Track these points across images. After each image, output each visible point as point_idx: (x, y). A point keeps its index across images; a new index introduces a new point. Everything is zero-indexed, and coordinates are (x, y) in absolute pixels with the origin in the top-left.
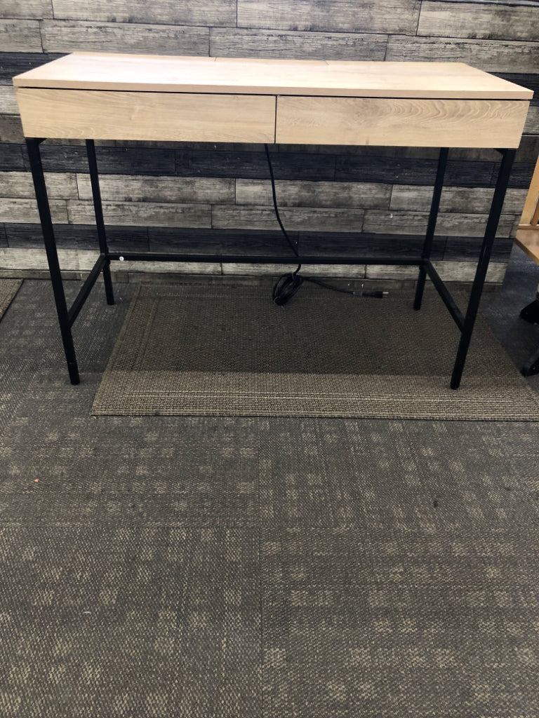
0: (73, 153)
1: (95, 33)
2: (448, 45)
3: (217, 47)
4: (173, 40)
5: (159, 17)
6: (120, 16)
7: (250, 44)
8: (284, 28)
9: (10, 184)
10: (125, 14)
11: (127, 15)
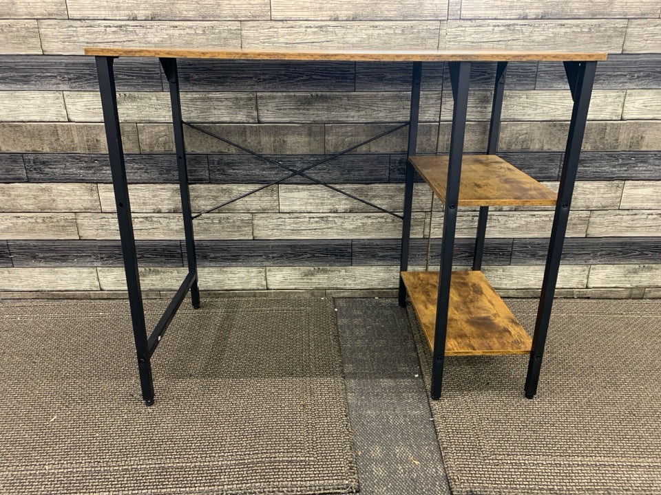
0: (93, 162)
1: (114, 32)
2: (497, 28)
3: (250, 41)
4: (202, 37)
5: (185, 13)
6: (141, 14)
7: (286, 37)
8: (323, 19)
9: (12, 197)
10: (147, 12)
11: (149, 12)
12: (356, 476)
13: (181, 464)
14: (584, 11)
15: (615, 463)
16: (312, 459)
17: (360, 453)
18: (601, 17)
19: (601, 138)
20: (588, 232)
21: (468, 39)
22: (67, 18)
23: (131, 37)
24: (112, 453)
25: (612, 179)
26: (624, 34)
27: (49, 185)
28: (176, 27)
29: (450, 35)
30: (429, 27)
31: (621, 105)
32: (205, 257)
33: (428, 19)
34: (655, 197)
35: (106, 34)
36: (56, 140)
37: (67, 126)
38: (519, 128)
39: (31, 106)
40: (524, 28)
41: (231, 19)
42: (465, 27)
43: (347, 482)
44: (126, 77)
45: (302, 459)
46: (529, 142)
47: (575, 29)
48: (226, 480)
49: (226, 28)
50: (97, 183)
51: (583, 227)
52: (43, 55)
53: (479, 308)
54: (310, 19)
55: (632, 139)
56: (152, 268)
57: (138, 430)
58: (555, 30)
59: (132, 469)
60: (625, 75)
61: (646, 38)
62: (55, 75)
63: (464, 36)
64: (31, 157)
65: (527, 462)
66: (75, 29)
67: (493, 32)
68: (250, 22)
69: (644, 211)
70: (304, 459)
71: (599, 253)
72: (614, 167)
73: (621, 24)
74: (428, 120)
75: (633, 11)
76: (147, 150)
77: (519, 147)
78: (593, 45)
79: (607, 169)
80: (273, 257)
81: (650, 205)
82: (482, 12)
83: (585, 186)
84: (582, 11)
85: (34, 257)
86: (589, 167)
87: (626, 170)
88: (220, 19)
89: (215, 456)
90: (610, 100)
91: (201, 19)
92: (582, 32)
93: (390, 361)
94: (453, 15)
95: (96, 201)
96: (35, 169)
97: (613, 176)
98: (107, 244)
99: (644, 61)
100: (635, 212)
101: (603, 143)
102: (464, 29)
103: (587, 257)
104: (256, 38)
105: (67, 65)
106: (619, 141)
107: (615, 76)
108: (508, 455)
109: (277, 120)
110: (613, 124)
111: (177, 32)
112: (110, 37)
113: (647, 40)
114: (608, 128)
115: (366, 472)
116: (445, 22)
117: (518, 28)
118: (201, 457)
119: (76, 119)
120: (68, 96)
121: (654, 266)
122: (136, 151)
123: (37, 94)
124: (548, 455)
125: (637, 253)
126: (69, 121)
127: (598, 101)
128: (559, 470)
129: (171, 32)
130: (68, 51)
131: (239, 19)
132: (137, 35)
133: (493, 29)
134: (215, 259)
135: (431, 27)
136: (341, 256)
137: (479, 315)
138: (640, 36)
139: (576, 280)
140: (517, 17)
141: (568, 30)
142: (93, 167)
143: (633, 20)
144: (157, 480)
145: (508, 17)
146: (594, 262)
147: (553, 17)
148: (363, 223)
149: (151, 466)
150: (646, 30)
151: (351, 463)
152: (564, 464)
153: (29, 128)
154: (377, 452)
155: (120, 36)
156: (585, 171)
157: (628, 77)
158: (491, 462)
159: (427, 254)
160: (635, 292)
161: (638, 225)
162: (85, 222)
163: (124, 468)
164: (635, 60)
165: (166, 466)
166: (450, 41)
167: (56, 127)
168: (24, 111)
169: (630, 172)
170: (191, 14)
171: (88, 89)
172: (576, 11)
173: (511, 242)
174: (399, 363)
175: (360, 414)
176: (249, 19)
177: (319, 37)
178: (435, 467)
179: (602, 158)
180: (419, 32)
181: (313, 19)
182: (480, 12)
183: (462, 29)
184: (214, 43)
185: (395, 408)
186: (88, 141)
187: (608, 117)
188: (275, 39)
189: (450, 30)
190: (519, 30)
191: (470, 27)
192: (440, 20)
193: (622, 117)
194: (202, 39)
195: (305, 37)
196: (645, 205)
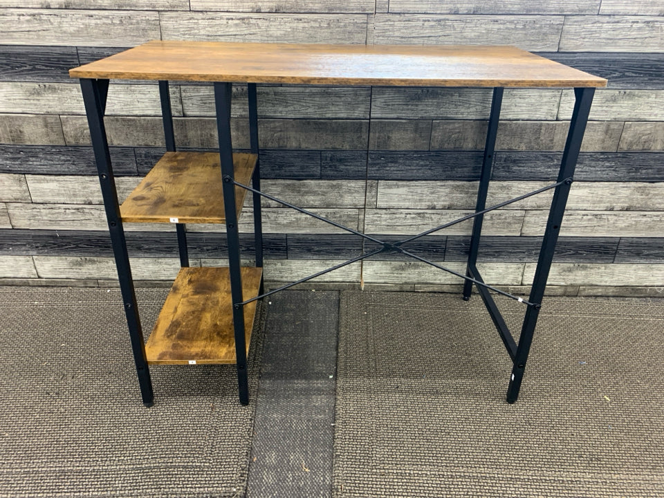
12: (244, 484)
13: (80, 468)
14: (519, 6)
15: (496, 476)
16: (208, 464)
17: (255, 459)
18: (536, 13)
19: (536, 139)
20: (523, 231)
21: (397, 34)
23: (45, 27)
24: (17, 454)
26: (560, 31)
28: (92, 16)
29: (379, 30)
30: (355, 20)
31: (556, 104)
32: (139, 249)
33: (355, 12)
34: (590, 198)
35: (19, 22)
38: (451, 126)
40: (456, 24)
41: (148, 9)
42: (394, 21)
43: (235, 490)
44: (44, 68)
45: (197, 464)
46: (462, 141)
47: (509, 25)
48: (120, 485)
49: (144, 18)
50: (24, 174)
51: (518, 226)
54: (231, 10)
56: (88, 258)
58: (487, 26)
59: (33, 471)
61: (583, 36)
63: (393, 31)
65: (412, 472)
67: (423, 27)
68: (169, 13)
69: (580, 212)
70: (199, 464)
71: (533, 252)
72: (549, 167)
73: (557, 20)
74: (358, 117)
75: (570, 7)
76: (73, 142)
77: (451, 146)
78: (527, 43)
79: (542, 169)
80: (208, 250)
81: (585, 206)
82: (411, 6)
83: (519, 186)
84: (516, 6)
86: (523, 167)
88: (137, 9)
89: (114, 460)
90: (545, 100)
91: (117, 8)
92: (516, 29)
94: (381, 8)
95: (25, 191)
97: (548, 176)
98: (41, 234)
99: (581, 60)
100: (570, 212)
101: (538, 144)
102: (392, 23)
103: (521, 255)
104: (176, 30)
106: (555, 141)
108: (396, 464)
109: (203, 114)
110: (548, 124)
111: (93, 22)
112: (25, 25)
113: (584, 38)
114: (543, 128)
115: (257, 478)
116: (373, 16)
117: (449, 23)
118: (102, 461)
121: (589, 265)
122: (62, 143)
124: (434, 465)
125: (572, 252)
127: (533, 101)
128: (441, 481)
129: (87, 21)
131: (157, 9)
132: (52, 24)
133: (423, 24)
135: (358, 21)
136: (276, 249)
138: (576, 33)
139: (511, 277)
140: (448, 12)
141: (502, 26)
142: (19, 158)
143: (570, 17)
144: (54, 484)
145: (438, 12)
146: (529, 260)
147: (486, 13)
148: (297, 219)
149: (52, 469)
150: (584, 28)
151: (243, 470)
152: (448, 475)
154: (272, 458)
155: (34, 25)
156: (520, 170)
158: (378, 471)
159: (362, 250)
160: (570, 289)
161: (573, 225)
162: (17, 212)
163: (26, 470)
164: (571, 59)
165: (66, 469)
166: (379, 36)
170: (106, 3)
171: (6, 79)
172: (510, 6)
173: (444, 239)
174: (318, 362)
175: (266, 418)
176: (167, 9)
177: (242, 29)
178: (324, 476)
179: (537, 158)
180: (345, 26)
181: (234, 10)
182: (408, 6)
183: (390, 23)
184: (132, 34)
185: (302, 412)
186: (11, 132)
187: (543, 117)
188: (196, 31)
189: (378, 24)
190: (450, 26)
191: (399, 21)
192: (367, 14)
193: (557, 118)
194: (119, 30)
195: (227, 30)
196: (580, 205)
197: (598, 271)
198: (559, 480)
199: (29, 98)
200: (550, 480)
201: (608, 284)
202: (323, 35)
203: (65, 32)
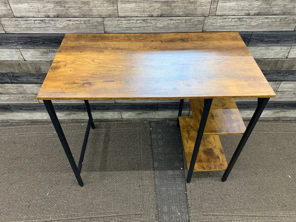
1: (39, 23)
2: (233, 20)
3: (108, 27)
4: (84, 25)
5: (74, 14)
6: (51, 14)
7: (126, 25)
8: (145, 16)
9: (6, 89)
10: (54, 13)
11: (55, 14)
13: (97, 216)
14: (280, 11)
15: (248, 215)
16: (143, 213)
17: (159, 209)
18: (287, 14)
19: (275, 66)
21: (218, 25)
22: (14, 17)
23: (48, 25)
25: (276, 81)
27: (21, 85)
28: (70, 20)
29: (209, 23)
31: (288, 52)
32: (95, 109)
33: (199, 16)
34: (293, 87)
35: (35, 24)
36: (21, 68)
37: (25, 63)
39: (6, 55)
40: (247, 20)
41: (98, 16)
42: (217, 19)
44: (49, 43)
47: (273, 20)
49: (96, 21)
52: (6, 33)
53: (209, 142)
54: (138, 16)
55: (289, 66)
56: (73, 113)
57: (80, 199)
58: (263, 20)
60: (293, 40)
62: (14, 42)
63: (216, 23)
64: (11, 75)
65: (217, 214)
66: (19, 22)
67: (231, 21)
68: (108, 18)
69: (287, 92)
70: (140, 213)
72: (278, 76)
78: (280, 27)
79: (275, 77)
80: (124, 109)
81: (291, 90)
82: (227, 12)
84: (278, 11)
85: (22, 109)
87: (283, 78)
88: (92, 17)
89: (108, 212)
91: (82, 17)
92: (276, 21)
93: (172, 160)
94: (212, 14)
96: (14, 79)
100: (283, 92)
101: (275, 68)
102: (216, 20)
104: (111, 25)
105: (18, 38)
106: (283, 66)
107: (288, 40)
108: (211, 210)
110: (282, 60)
111: (71, 23)
112: (38, 25)
114: (279, 62)
115: (162, 218)
116: (208, 17)
117: (244, 19)
119: (28, 60)
120: (22, 51)
121: (286, 110)
123: (7, 50)
124: (225, 211)
125: (280, 106)
126: (25, 61)
127: (277, 51)
129: (68, 22)
130: (17, 31)
131: (102, 16)
132: (51, 24)
133: (232, 20)
134: (99, 109)
135: (200, 20)
136: (153, 108)
137: (208, 147)
140: (245, 14)
141: (269, 20)
142: (40, 78)
145: (240, 15)
147: (263, 14)
153: (7, 63)
154: (165, 209)
155: (42, 25)
157: (294, 41)
158: (205, 214)
160: (276, 119)
161: (284, 97)
165: (92, 216)
166: (209, 26)
167: (19, 63)
168: (3, 57)
169: (285, 78)
170: (77, 14)
171: (31, 48)
172: (275, 11)
174: (175, 161)
175: (160, 190)
176: (107, 16)
177: (143, 24)
178: (185, 216)
179: (274, 73)
180: (194, 22)
181: (140, 16)
182: (226, 12)
183: (215, 20)
184: (90, 28)
185: (173, 186)
186: (35, 68)
187: (280, 57)
188: (121, 26)
189: (209, 21)
190: (244, 21)
191: (220, 19)
192: (205, 16)
193: (287, 57)
194: (84, 26)
195: (136, 25)
196: (288, 90)
197: (290, 112)
198: (271, 216)
199: (42, 55)
200: (268, 216)
201: (293, 116)
202: (182, 26)
203: (58, 28)
